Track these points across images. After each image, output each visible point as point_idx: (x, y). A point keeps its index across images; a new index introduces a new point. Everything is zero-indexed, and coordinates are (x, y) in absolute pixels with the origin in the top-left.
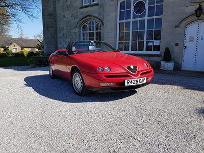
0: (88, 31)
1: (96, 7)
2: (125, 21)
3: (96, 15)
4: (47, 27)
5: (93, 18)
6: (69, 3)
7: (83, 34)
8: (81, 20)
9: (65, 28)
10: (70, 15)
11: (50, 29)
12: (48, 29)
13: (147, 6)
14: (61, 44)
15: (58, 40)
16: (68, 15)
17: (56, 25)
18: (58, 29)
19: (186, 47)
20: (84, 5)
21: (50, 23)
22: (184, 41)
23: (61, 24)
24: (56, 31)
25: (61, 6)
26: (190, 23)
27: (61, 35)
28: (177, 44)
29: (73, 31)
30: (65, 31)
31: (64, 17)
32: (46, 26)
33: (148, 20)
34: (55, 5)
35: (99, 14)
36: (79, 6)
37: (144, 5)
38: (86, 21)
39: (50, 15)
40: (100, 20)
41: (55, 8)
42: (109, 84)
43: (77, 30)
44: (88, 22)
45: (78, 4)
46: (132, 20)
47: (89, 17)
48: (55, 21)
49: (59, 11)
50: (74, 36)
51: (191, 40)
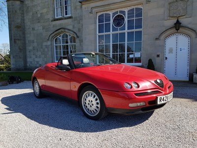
0: (62, 44)
1: (70, 20)
2: (104, 33)
3: (70, 27)
4: (15, 40)
5: (66, 31)
6: (39, 15)
7: (56, 46)
8: (53, 33)
9: (35, 41)
10: (41, 28)
11: (17, 42)
12: (15, 42)
13: (126, 20)
14: (31, 57)
15: (28, 53)
16: (39, 27)
17: (24, 38)
18: (27, 42)
19: (166, 58)
20: (56, 17)
21: (18, 35)
22: (164, 53)
23: (30, 37)
24: (25, 44)
25: (31, 18)
26: (169, 36)
27: (31, 48)
28: (158, 56)
29: (45, 44)
30: (35, 44)
31: (33, 29)
32: (13, 38)
33: (128, 33)
34: (24, 17)
35: (74, 27)
36: (51, 19)
37: (123, 19)
38: (59, 34)
39: (18, 27)
40: (74, 32)
41: (23, 20)
42: (139, 104)
43: (49, 43)
44: (62, 35)
45: (50, 17)
46: (111, 32)
47: (63, 30)
48: (24, 34)
49: (28, 23)
50: (46, 50)
51: (171, 51)
